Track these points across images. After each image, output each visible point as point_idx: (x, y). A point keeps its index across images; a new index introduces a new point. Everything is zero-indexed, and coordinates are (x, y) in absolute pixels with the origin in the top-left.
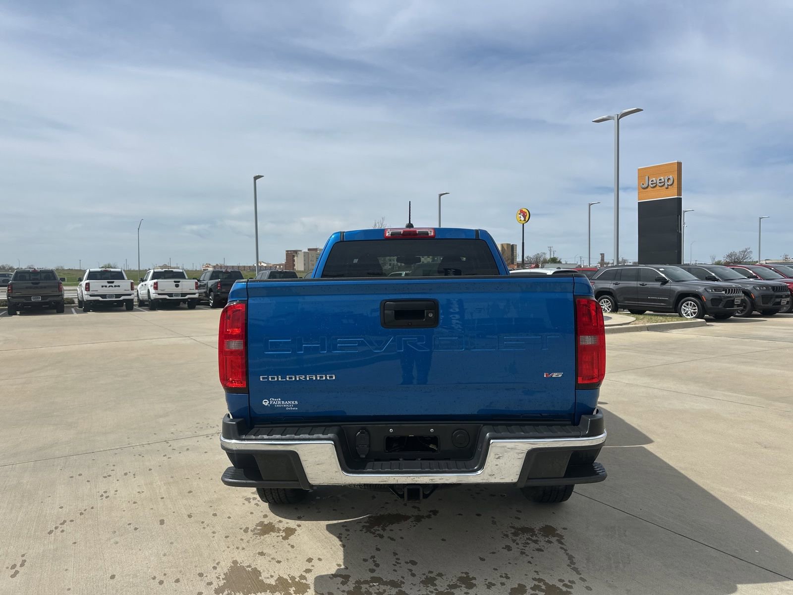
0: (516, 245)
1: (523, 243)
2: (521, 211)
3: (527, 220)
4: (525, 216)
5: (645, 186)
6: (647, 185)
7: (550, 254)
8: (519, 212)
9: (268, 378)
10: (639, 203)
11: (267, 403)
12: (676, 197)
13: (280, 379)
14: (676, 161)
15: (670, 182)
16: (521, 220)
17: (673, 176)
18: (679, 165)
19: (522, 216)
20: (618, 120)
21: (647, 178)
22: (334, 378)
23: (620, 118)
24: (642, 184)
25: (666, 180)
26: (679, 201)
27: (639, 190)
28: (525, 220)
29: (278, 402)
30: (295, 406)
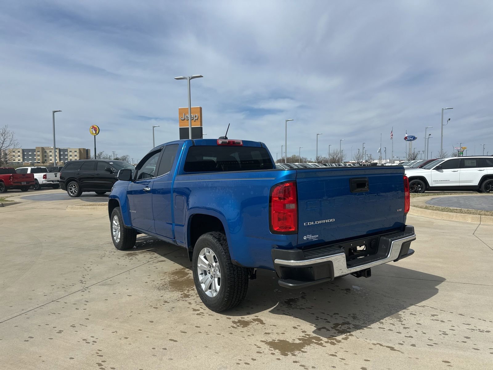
0: (90, 150)
1: (95, 148)
2: (93, 127)
3: (97, 133)
4: (96, 131)
5: (183, 119)
6: (184, 119)
7: (114, 156)
8: (92, 128)
9: (307, 224)
10: (180, 128)
11: (305, 238)
12: (200, 126)
13: (313, 224)
14: (199, 107)
15: (196, 118)
16: (93, 133)
17: (198, 115)
18: (201, 108)
19: (93, 130)
20: (190, 80)
21: (184, 114)
22: (334, 220)
23: (191, 79)
24: (181, 118)
25: (194, 117)
26: (201, 129)
27: (179, 121)
28: (96, 133)
29: (310, 237)
30: (317, 238)
